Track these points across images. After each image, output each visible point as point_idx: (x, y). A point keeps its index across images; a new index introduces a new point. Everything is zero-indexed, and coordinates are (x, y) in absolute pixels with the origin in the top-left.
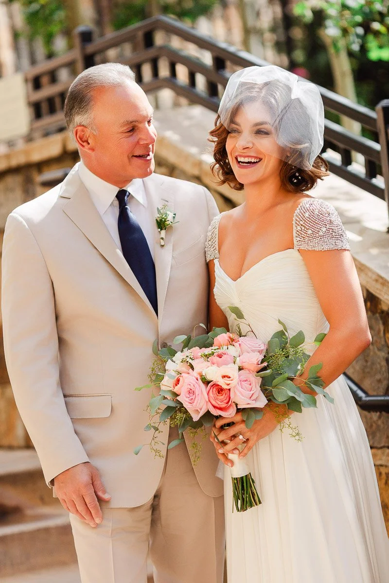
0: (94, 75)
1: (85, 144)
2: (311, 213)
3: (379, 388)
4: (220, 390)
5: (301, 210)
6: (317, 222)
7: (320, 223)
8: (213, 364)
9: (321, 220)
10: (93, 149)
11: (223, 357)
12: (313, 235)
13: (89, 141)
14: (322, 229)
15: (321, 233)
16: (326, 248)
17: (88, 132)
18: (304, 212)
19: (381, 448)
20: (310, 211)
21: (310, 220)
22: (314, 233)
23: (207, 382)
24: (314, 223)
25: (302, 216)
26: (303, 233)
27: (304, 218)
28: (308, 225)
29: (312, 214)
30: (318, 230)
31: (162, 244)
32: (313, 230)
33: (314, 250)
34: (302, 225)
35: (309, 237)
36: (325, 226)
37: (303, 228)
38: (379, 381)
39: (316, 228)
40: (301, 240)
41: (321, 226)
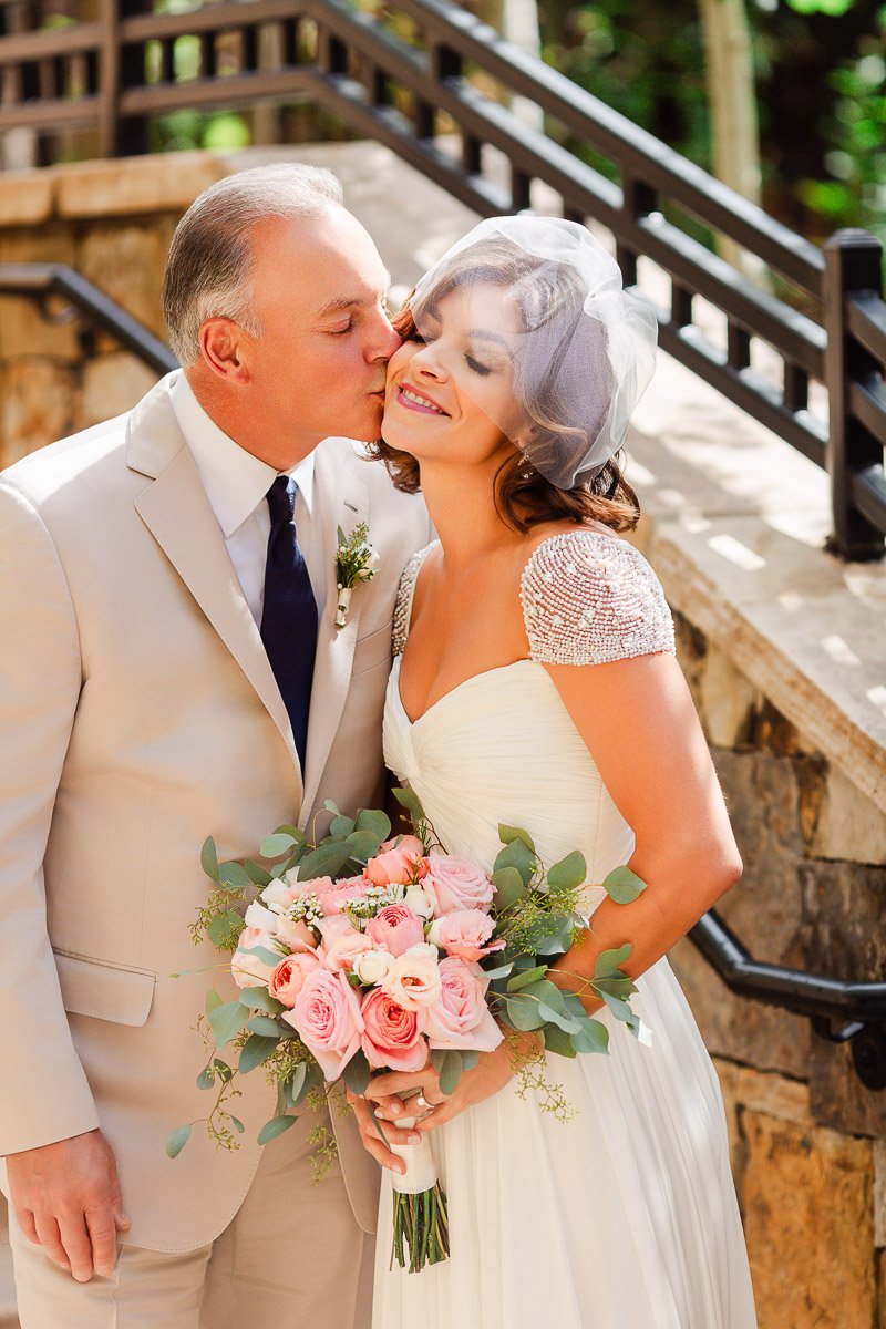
0: (252, 190)
1: (227, 365)
2: (559, 571)
3: (773, 933)
4: (394, 1011)
5: (537, 566)
6: (572, 594)
7: (580, 598)
8: (378, 942)
9: (583, 588)
10: (246, 376)
11: (399, 925)
12: (565, 628)
13: (239, 357)
14: (584, 612)
15: (583, 624)
16: (598, 658)
17: (234, 336)
18: (543, 571)
19: (767, 1071)
20: (556, 568)
21: (556, 591)
22: (567, 623)
23: (364, 989)
24: (567, 599)
25: (537, 579)
26: (542, 624)
27: (542, 586)
28: (552, 602)
29: (561, 575)
30: (576, 615)
31: (338, 622)
32: (563, 615)
33: (572, 666)
34: (538, 603)
35: (557, 633)
36: (593, 603)
37: (542, 611)
38: (776, 917)
39: (570, 610)
40: (540, 639)
41: (582, 606)
